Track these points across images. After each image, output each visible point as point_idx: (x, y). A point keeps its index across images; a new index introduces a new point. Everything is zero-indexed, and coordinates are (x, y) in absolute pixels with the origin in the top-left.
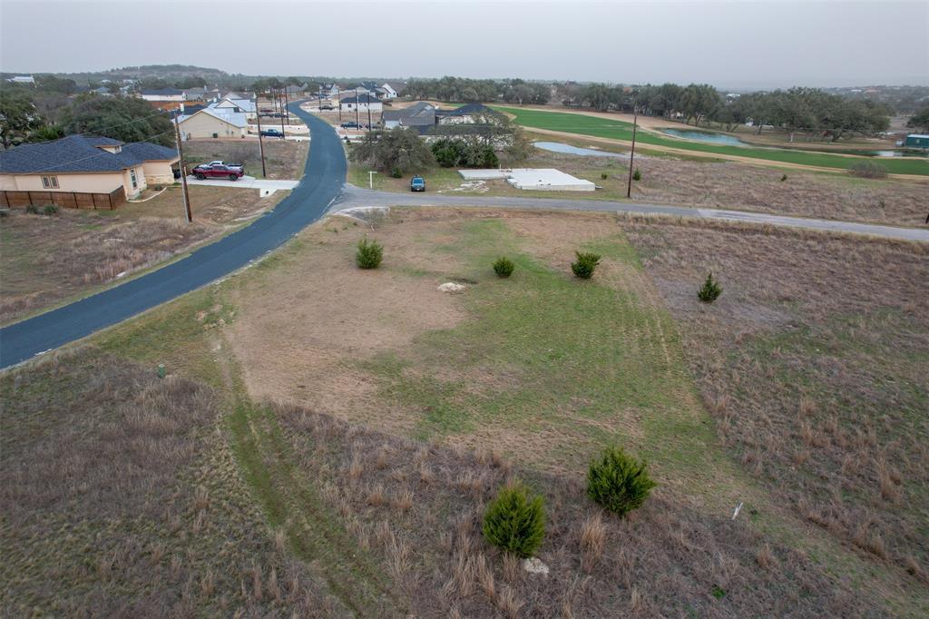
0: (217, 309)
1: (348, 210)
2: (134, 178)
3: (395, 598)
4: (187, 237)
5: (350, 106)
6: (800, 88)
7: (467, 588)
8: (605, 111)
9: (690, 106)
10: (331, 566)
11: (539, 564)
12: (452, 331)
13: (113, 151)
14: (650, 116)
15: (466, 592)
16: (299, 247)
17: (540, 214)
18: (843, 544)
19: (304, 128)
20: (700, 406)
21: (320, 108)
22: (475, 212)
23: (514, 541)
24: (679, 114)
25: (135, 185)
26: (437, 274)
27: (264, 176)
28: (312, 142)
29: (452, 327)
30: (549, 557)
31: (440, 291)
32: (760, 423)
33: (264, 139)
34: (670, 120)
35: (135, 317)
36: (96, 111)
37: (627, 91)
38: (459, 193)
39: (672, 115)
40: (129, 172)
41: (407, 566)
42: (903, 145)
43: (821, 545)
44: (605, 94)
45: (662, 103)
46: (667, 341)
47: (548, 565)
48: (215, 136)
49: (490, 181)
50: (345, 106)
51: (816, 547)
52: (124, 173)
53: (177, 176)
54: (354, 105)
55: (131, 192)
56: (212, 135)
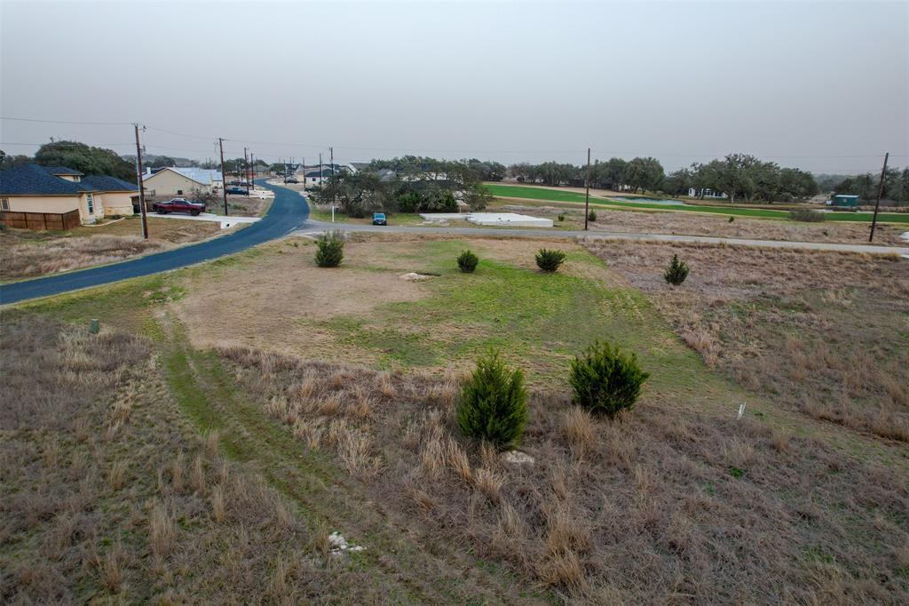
0: (165, 289)
1: (310, 233)
2: (90, 204)
3: (349, 489)
4: (140, 248)
5: (314, 180)
6: (736, 156)
7: (437, 472)
8: (557, 186)
9: (636, 177)
10: (272, 464)
11: (522, 457)
12: (416, 303)
13: (71, 179)
14: (599, 189)
15: (437, 475)
16: (258, 253)
17: (501, 239)
18: (864, 435)
19: (270, 192)
20: (683, 347)
21: (285, 182)
22: (437, 237)
23: (492, 424)
24: (626, 187)
25: (91, 210)
26: (399, 270)
27: (226, 214)
28: (275, 199)
29: (415, 301)
30: (533, 449)
31: (403, 279)
32: (748, 355)
33: (228, 196)
34: (618, 191)
35: (73, 291)
36: (58, 152)
37: (577, 168)
38: (421, 226)
39: (620, 187)
40: (85, 196)
41: (363, 459)
42: (832, 205)
43: (839, 436)
44: (556, 169)
45: (609, 176)
46: (639, 307)
47: (533, 456)
48: (180, 192)
49: (449, 220)
50: (309, 180)
51: (835, 438)
52: (80, 197)
53: (136, 210)
54: (318, 180)
55: (86, 217)
56: (176, 192)
